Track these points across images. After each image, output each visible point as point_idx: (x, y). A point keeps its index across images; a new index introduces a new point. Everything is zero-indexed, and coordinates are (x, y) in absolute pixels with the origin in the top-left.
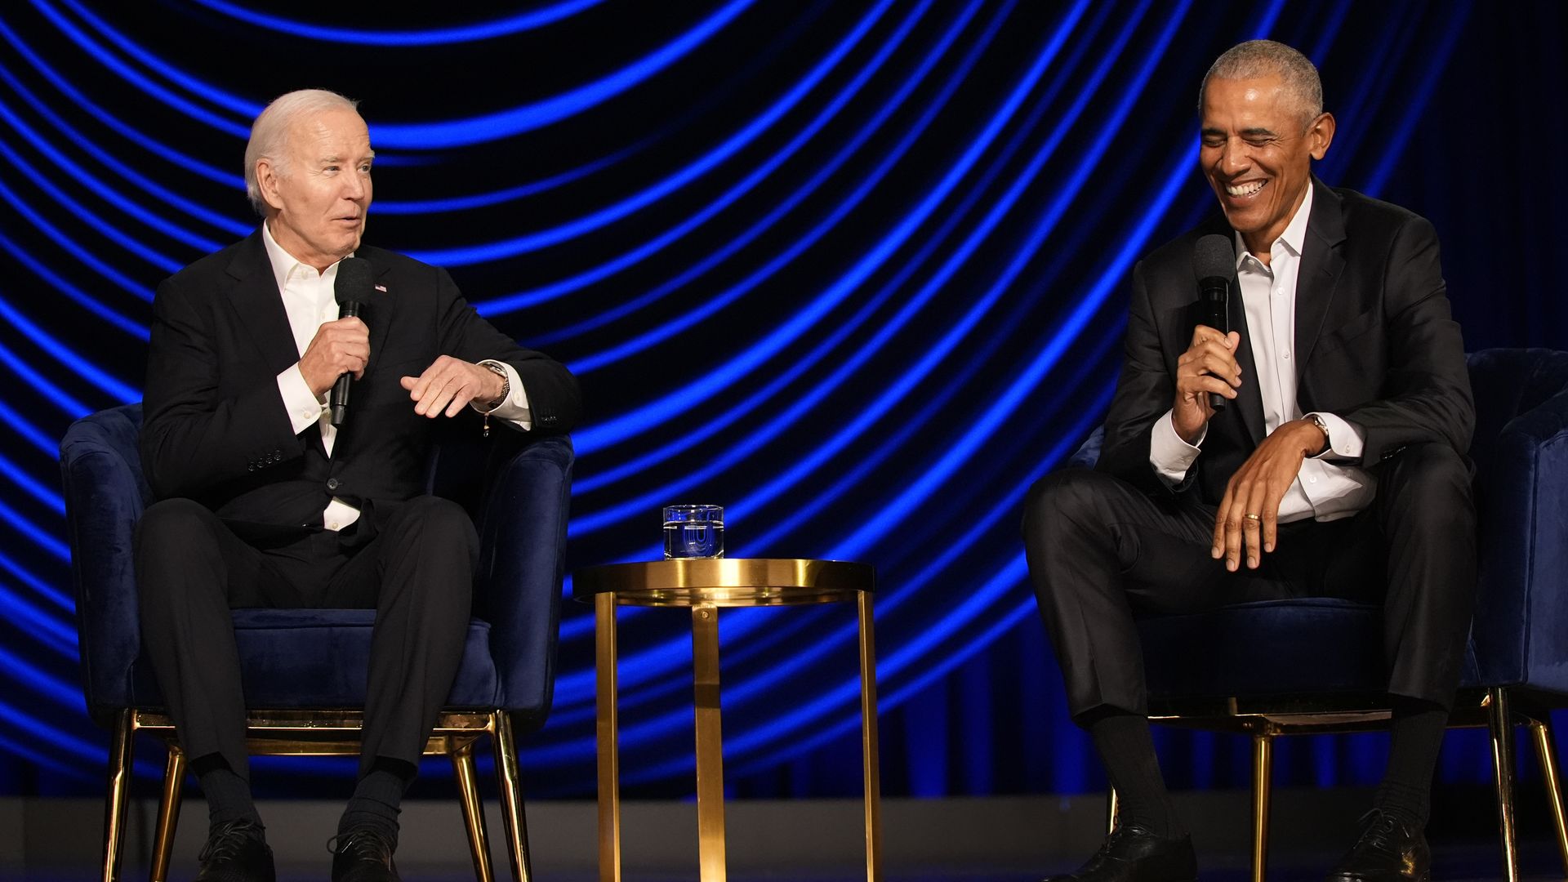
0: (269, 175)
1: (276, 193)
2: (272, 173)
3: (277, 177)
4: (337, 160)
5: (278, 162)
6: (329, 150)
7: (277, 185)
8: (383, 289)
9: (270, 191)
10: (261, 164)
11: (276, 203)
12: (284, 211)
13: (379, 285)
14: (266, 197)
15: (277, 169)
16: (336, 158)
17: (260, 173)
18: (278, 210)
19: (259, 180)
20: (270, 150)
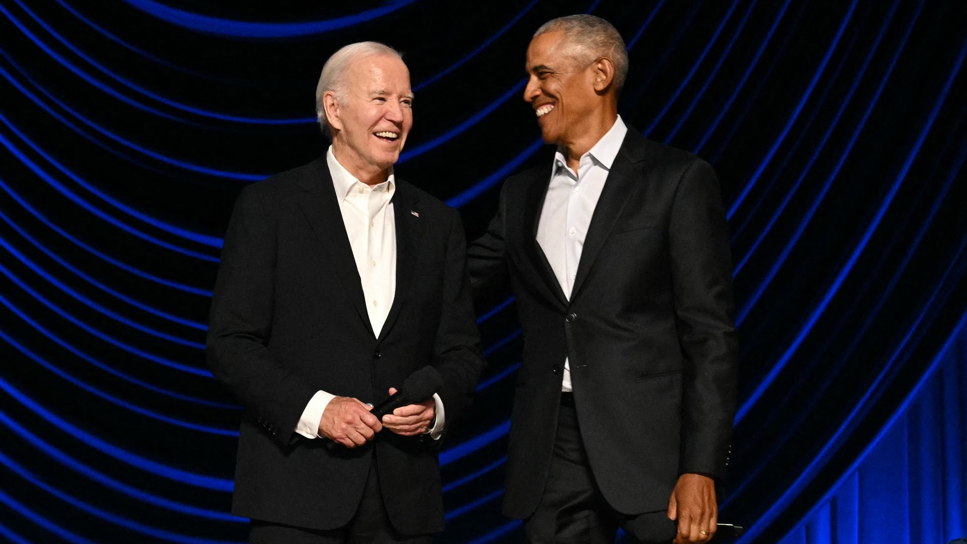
0: (333, 104)
1: (337, 117)
2: (335, 102)
3: (338, 105)
4: (383, 93)
5: (338, 94)
6: (379, 85)
7: (338, 111)
8: (416, 214)
9: (333, 116)
10: (328, 95)
11: (336, 124)
12: (342, 131)
13: (414, 211)
14: (329, 119)
15: (338, 98)
16: (383, 91)
17: (326, 101)
18: (338, 130)
19: (325, 109)
20: (334, 83)
